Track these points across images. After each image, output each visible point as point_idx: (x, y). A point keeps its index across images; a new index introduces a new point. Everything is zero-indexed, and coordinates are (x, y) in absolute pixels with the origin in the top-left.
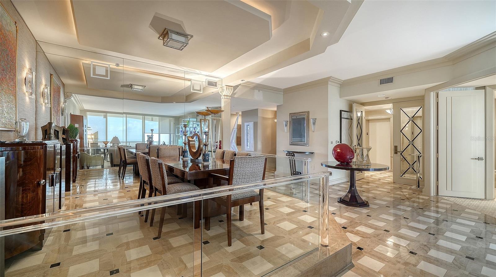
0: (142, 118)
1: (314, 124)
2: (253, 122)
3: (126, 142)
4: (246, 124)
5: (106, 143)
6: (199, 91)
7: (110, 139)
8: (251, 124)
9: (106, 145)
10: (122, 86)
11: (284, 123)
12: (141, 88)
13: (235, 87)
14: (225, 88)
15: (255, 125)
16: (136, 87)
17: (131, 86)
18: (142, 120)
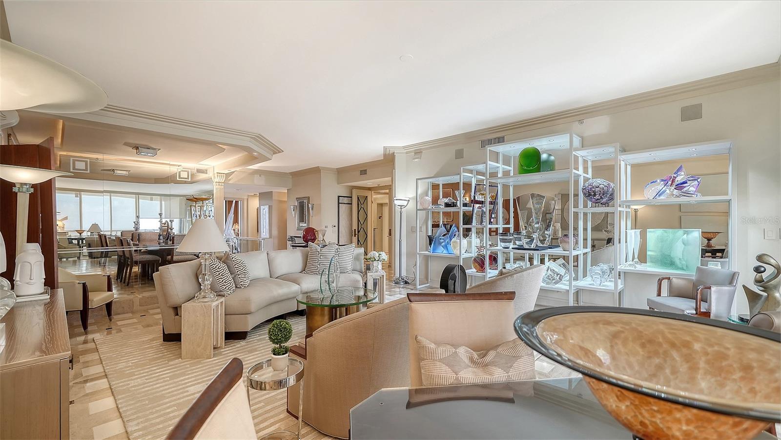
0: (135, 197)
1: (312, 209)
2: (268, 206)
3: (111, 231)
4: (262, 207)
5: (80, 232)
6: (186, 178)
7: (86, 226)
8: (267, 208)
9: (80, 234)
10: (102, 170)
11: (292, 207)
12: (125, 172)
13: (228, 175)
14: (216, 175)
15: (270, 208)
16: (118, 172)
17: (113, 170)
18: (135, 200)
